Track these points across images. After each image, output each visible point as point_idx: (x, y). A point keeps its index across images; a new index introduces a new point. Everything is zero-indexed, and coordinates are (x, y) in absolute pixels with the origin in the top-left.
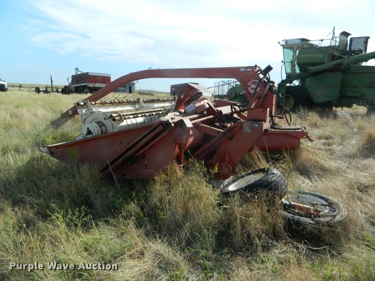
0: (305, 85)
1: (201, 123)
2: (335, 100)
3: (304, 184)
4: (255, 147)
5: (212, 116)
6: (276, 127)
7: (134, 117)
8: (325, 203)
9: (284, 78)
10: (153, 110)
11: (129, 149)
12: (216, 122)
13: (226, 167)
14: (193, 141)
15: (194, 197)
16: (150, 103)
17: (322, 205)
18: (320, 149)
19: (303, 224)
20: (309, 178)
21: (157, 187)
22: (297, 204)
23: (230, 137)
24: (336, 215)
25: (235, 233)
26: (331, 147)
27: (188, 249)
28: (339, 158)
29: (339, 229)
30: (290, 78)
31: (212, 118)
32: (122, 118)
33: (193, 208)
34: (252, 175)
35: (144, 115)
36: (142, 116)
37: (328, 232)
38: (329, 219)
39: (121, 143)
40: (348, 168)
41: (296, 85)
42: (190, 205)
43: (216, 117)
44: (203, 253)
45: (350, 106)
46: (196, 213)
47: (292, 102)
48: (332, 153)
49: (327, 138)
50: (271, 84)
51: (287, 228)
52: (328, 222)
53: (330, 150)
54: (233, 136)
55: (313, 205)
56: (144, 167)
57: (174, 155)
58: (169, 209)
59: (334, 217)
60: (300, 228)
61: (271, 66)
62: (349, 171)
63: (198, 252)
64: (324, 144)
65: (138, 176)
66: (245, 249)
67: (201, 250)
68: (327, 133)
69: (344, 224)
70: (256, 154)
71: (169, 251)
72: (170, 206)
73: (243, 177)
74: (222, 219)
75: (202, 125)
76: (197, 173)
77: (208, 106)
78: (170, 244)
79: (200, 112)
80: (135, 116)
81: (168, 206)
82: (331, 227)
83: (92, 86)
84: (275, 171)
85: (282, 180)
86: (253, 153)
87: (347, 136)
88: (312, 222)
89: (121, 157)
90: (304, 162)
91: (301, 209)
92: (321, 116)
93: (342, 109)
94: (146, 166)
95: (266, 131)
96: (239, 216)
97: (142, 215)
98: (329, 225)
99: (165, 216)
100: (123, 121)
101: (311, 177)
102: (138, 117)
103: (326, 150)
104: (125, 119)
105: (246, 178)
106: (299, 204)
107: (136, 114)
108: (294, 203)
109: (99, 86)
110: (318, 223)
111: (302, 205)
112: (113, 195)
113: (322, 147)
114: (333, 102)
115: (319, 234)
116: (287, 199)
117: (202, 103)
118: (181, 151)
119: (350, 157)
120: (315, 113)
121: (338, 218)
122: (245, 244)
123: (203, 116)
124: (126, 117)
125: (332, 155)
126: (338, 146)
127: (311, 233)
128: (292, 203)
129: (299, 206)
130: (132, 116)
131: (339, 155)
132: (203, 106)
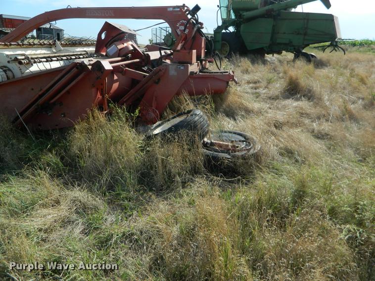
0: (239, 31)
1: (125, 67)
2: (266, 47)
3: (229, 124)
4: (183, 91)
5: (138, 60)
6: (205, 71)
7: (47, 61)
8: (243, 139)
9: (220, 24)
10: (72, 54)
11: (41, 96)
12: (144, 67)
13: (153, 112)
14: (118, 87)
15: (116, 142)
16: (71, 46)
17: (240, 141)
18: (247, 93)
19: (221, 159)
20: (235, 120)
21: (77, 135)
22: (217, 142)
23: (157, 81)
24: (250, 149)
25: (156, 173)
26: (257, 91)
27: (109, 192)
28: (264, 100)
29: (252, 161)
30: (226, 23)
31: (138, 62)
32: (30, 61)
33: (115, 153)
34: (177, 118)
35: (59, 58)
36: (58, 60)
37: (243, 164)
38: (243, 153)
39: (32, 89)
40: (270, 108)
41: (232, 31)
42: (112, 151)
43: (143, 60)
44: (124, 194)
45: (279, 53)
46: (118, 158)
47: (228, 49)
48: (258, 96)
49: (255, 83)
50: (200, 25)
51: (207, 164)
52: (243, 155)
53: (256, 93)
54: (159, 79)
55: (232, 142)
56: (63, 116)
57: (96, 101)
58: (89, 156)
59: (249, 150)
60: (219, 163)
62: (270, 111)
63: (119, 194)
64: (252, 88)
65: (57, 125)
66: (166, 187)
67: (122, 192)
68: (256, 78)
69: (257, 157)
70: (185, 98)
71: (88, 197)
72: (89, 152)
73: (169, 120)
74: (144, 161)
75: (127, 68)
76: (119, 118)
77: (132, 48)
78: (91, 190)
79: (124, 54)
80: (49, 59)
81: (88, 154)
82: (245, 159)
83: (9, 32)
84: (198, 112)
85: (204, 120)
86: (181, 97)
87: (273, 80)
88: (229, 157)
89: (33, 105)
90: (230, 104)
91: (220, 146)
92: (253, 62)
93: (273, 56)
94: (64, 114)
95: (192, 73)
96: (160, 157)
97: (61, 164)
98: (243, 157)
99: (85, 163)
100: (32, 64)
101: (236, 118)
102: (52, 61)
103: (253, 94)
104: (35, 62)
105: (172, 121)
106: (219, 142)
107: (49, 57)
108: (215, 141)
110: (233, 157)
111: (221, 143)
112: (25, 147)
113: (249, 91)
114: (265, 48)
115: (234, 167)
116: (209, 139)
117: (125, 45)
118: (103, 97)
119: (273, 99)
120: (246, 59)
121: (252, 151)
122: (166, 182)
123: (128, 59)
124: (36, 60)
125: (257, 97)
126: (264, 90)
127: (228, 167)
128: (212, 141)
129: (219, 144)
130: (45, 60)
131: (264, 97)
132: (127, 47)
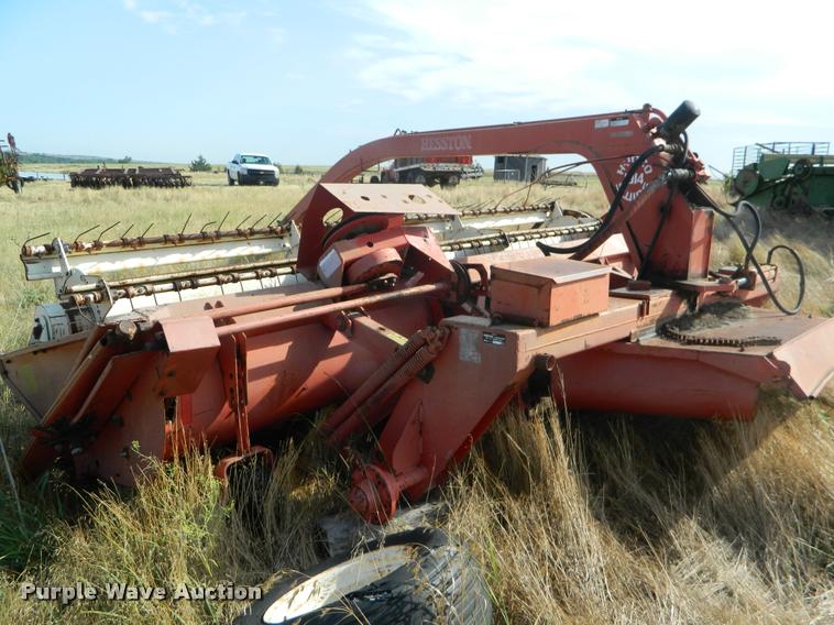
23: (424, 372)
32: (107, 295)
56: (125, 454)
61: (696, 106)
79: (358, 277)
83: (431, 169)
94: (127, 450)
100: (111, 303)
109: (446, 169)
